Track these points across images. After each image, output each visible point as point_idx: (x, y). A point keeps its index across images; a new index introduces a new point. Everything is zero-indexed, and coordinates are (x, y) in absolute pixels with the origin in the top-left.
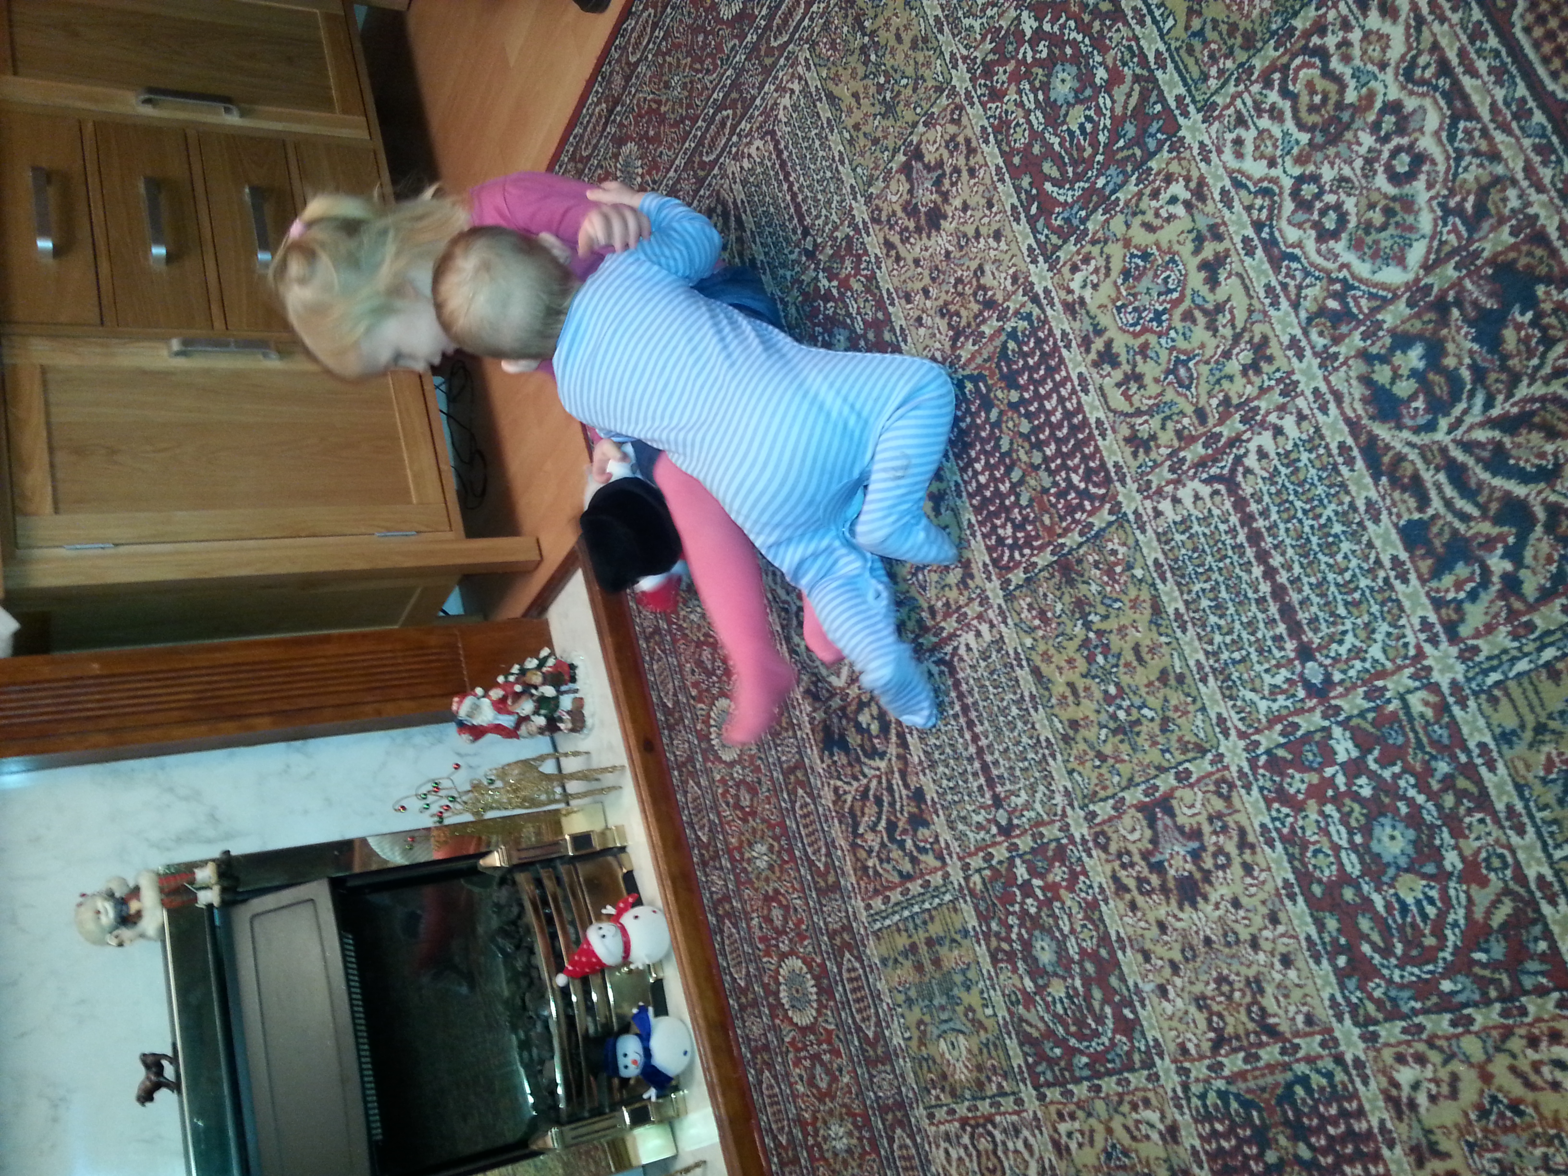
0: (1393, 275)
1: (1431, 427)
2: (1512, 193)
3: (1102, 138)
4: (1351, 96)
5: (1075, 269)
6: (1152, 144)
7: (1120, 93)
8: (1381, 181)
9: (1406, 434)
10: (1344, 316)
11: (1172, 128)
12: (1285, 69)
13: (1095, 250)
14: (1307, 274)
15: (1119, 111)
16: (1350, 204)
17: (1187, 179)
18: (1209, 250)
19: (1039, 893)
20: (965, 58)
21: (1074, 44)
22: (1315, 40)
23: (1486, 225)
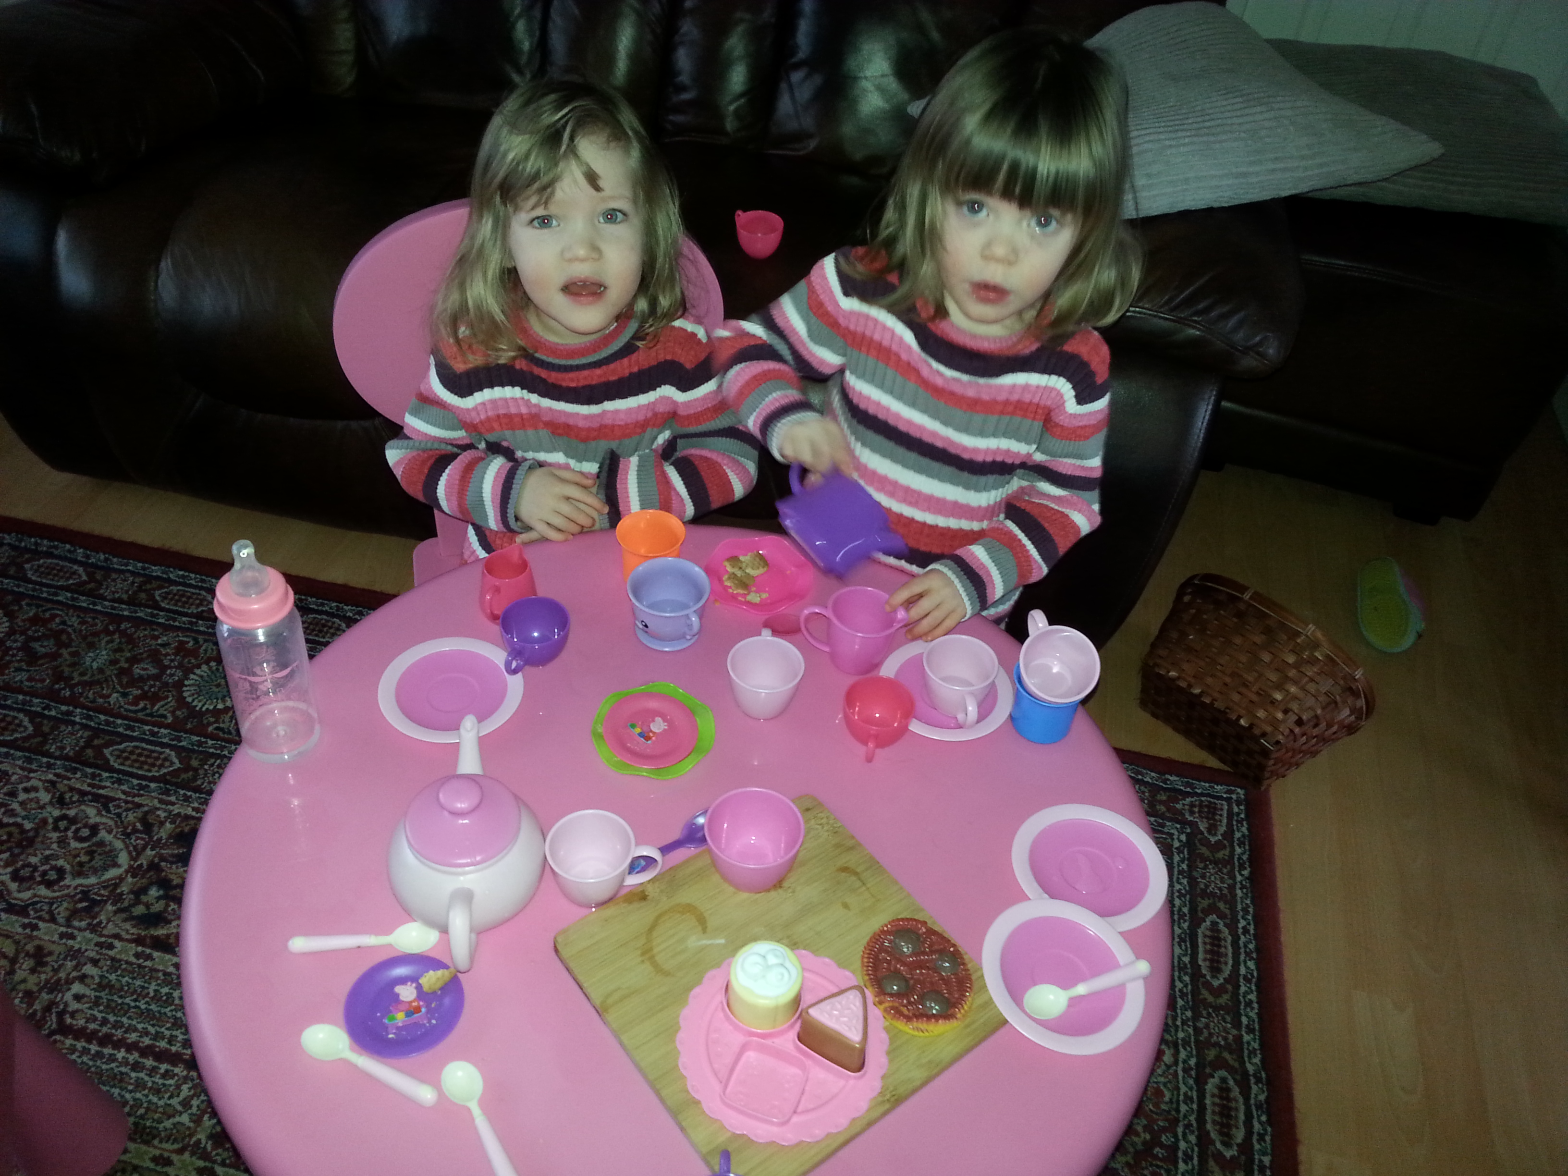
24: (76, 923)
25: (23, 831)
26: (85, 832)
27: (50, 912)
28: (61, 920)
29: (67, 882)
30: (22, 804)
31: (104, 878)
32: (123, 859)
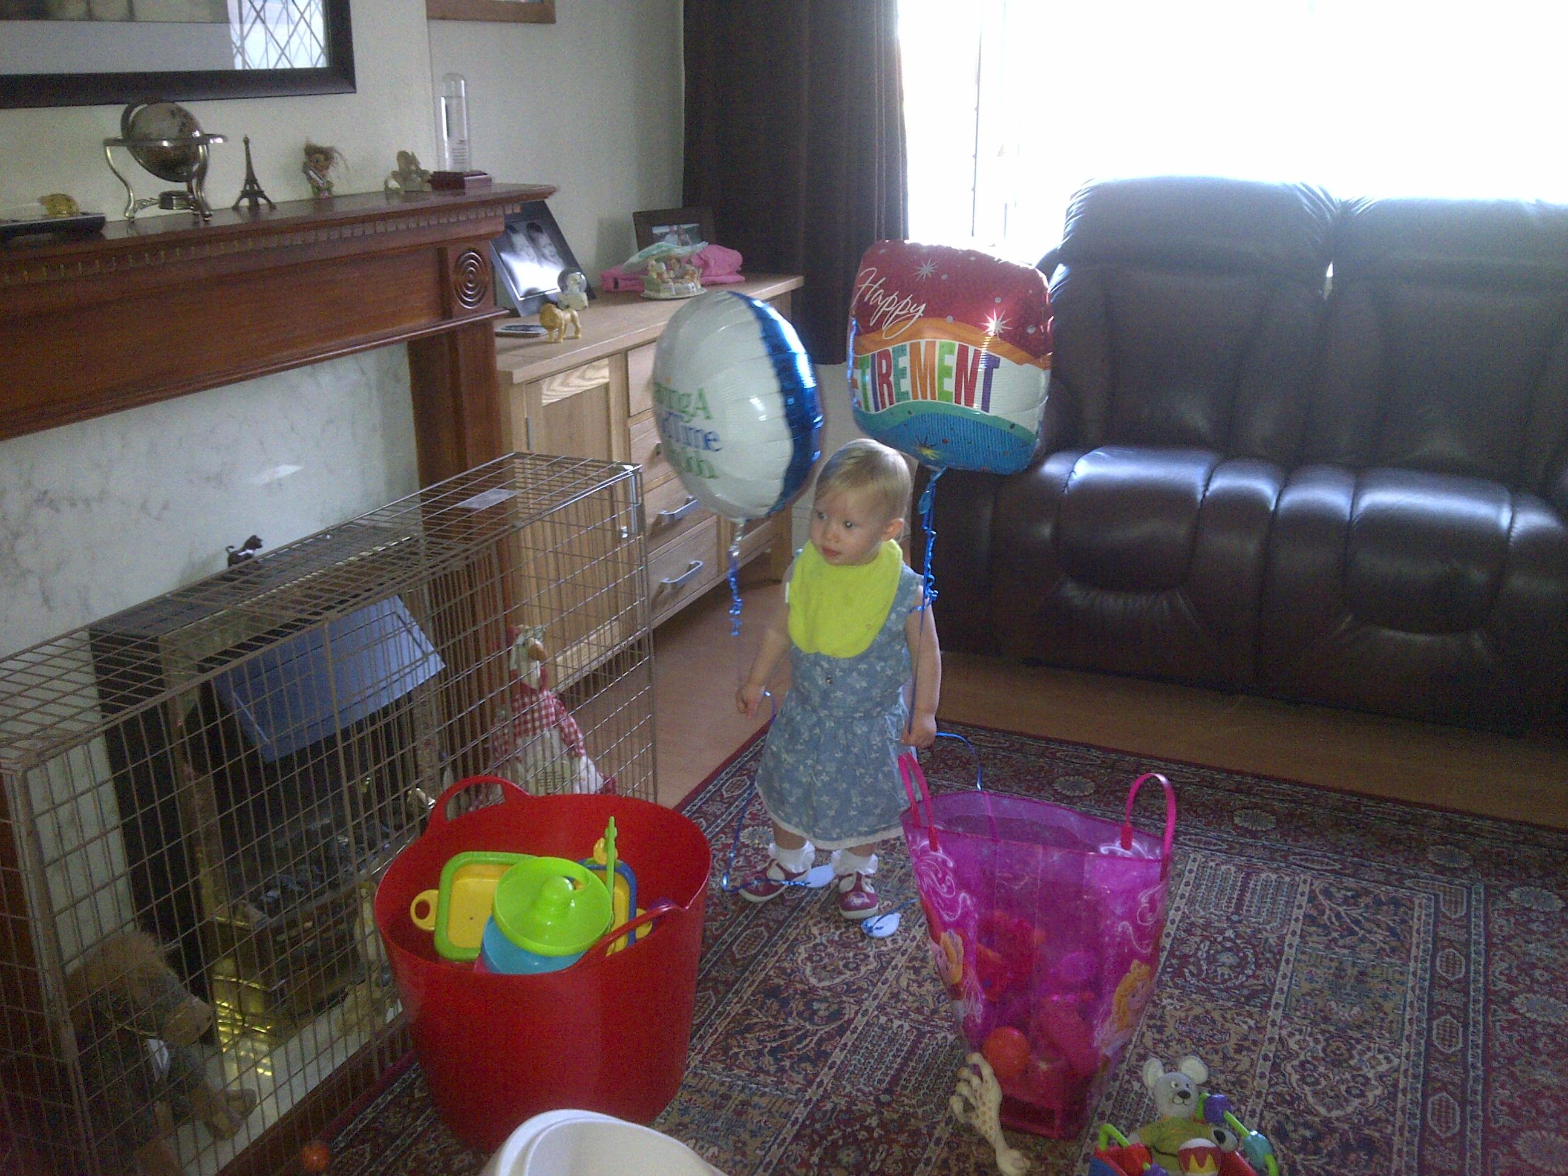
0: (1323, 1111)
1: (1297, 1153)
2: (1390, 1127)
3: (1229, 984)
4: (1352, 1062)
5: (1171, 997)
6: (1252, 1003)
7: (1252, 981)
8: (1343, 1088)
9: (1282, 1147)
10: (1290, 1104)
11: (1266, 1006)
12: (1332, 1037)
13: (1188, 1003)
14: (1285, 1083)
15: (1246, 984)
16: (1323, 1082)
17: (1257, 1022)
18: (1246, 1044)
19: (876, 1135)
20: (1184, 913)
21: (1246, 956)
22: (1353, 1042)
23: (1372, 1127)
24: (1270, 1099)
25: (1346, 1061)
26: (1355, 1092)
27: (1277, 1084)
28: (1272, 1090)
29: (1307, 1088)
30: (1374, 1057)
31: (1316, 1107)
32: (1335, 1114)
